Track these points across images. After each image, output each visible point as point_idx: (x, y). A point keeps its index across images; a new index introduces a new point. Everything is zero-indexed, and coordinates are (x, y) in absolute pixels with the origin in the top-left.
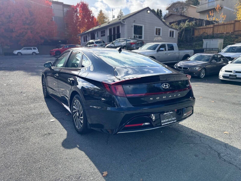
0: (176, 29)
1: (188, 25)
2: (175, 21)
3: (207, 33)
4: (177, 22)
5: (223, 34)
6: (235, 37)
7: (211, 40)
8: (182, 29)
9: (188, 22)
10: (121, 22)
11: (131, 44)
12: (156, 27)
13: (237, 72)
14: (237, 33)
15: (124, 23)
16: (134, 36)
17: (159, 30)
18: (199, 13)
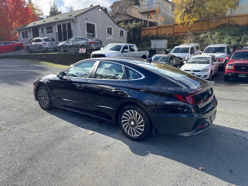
0: (124, 29)
1: (135, 25)
2: (122, 20)
3: (152, 34)
4: (125, 21)
5: (165, 35)
6: (175, 38)
7: (158, 41)
8: (130, 29)
9: (135, 22)
10: (73, 19)
11: (91, 43)
12: (107, 26)
13: (194, 71)
14: (176, 35)
15: (76, 20)
16: (88, 34)
17: (111, 28)
18: (140, 14)
